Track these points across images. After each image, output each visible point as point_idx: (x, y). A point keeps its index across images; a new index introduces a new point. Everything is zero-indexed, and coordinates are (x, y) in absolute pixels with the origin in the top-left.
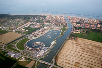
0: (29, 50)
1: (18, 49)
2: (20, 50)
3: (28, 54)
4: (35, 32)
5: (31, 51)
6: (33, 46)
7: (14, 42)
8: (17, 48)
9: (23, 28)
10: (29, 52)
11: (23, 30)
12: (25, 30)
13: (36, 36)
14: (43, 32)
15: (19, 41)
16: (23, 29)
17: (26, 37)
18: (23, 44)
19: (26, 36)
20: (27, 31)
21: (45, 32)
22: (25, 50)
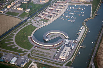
0: (42, 48)
1: (20, 48)
2: (24, 50)
3: (42, 55)
4: (44, 12)
5: (45, 49)
6: (47, 40)
7: (9, 35)
8: (17, 46)
9: (18, 6)
10: (41, 52)
11: (19, 9)
12: (24, 9)
13: (46, 20)
14: (58, 11)
15: (18, 32)
16: (20, 7)
17: (29, 24)
18: (27, 37)
19: (28, 20)
20: (28, 10)
21: (61, 11)
22: (33, 48)
